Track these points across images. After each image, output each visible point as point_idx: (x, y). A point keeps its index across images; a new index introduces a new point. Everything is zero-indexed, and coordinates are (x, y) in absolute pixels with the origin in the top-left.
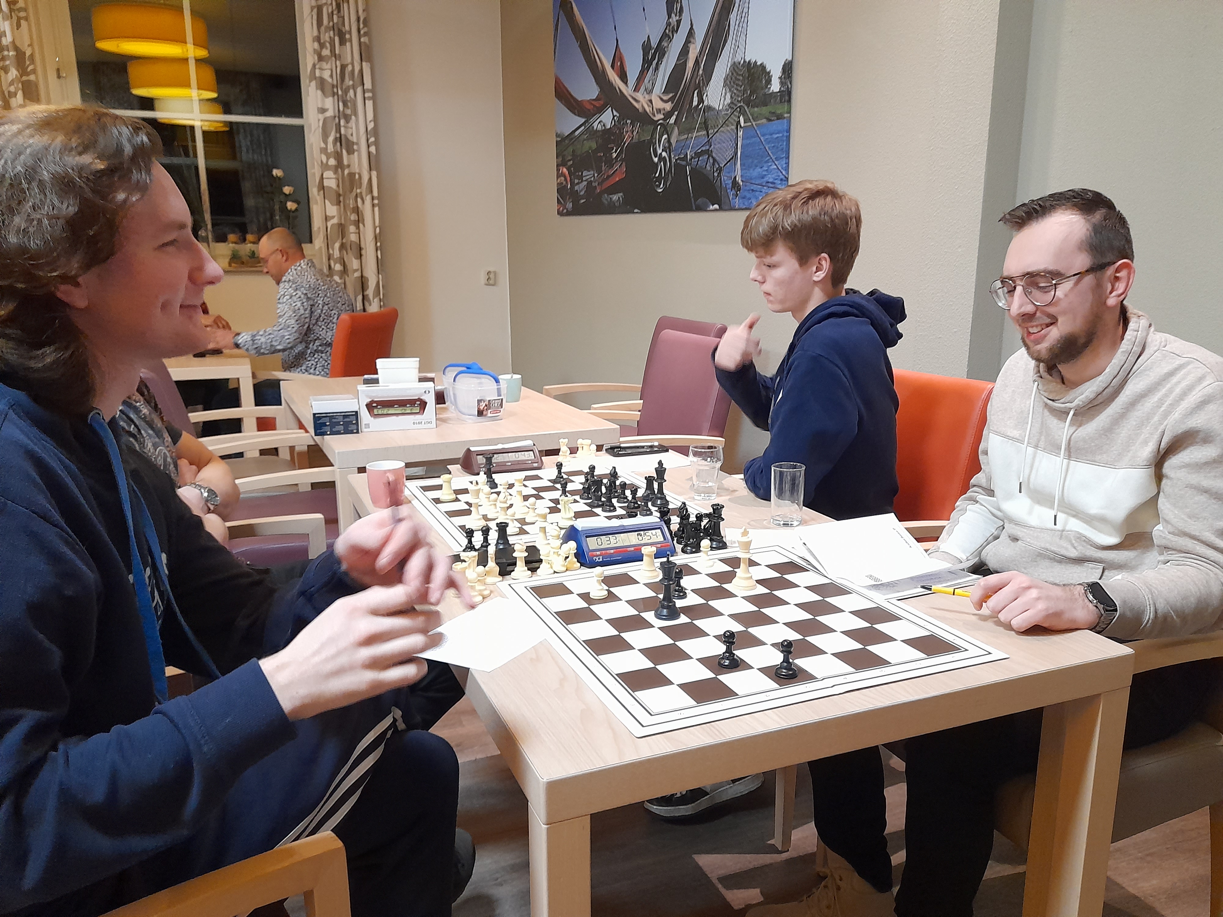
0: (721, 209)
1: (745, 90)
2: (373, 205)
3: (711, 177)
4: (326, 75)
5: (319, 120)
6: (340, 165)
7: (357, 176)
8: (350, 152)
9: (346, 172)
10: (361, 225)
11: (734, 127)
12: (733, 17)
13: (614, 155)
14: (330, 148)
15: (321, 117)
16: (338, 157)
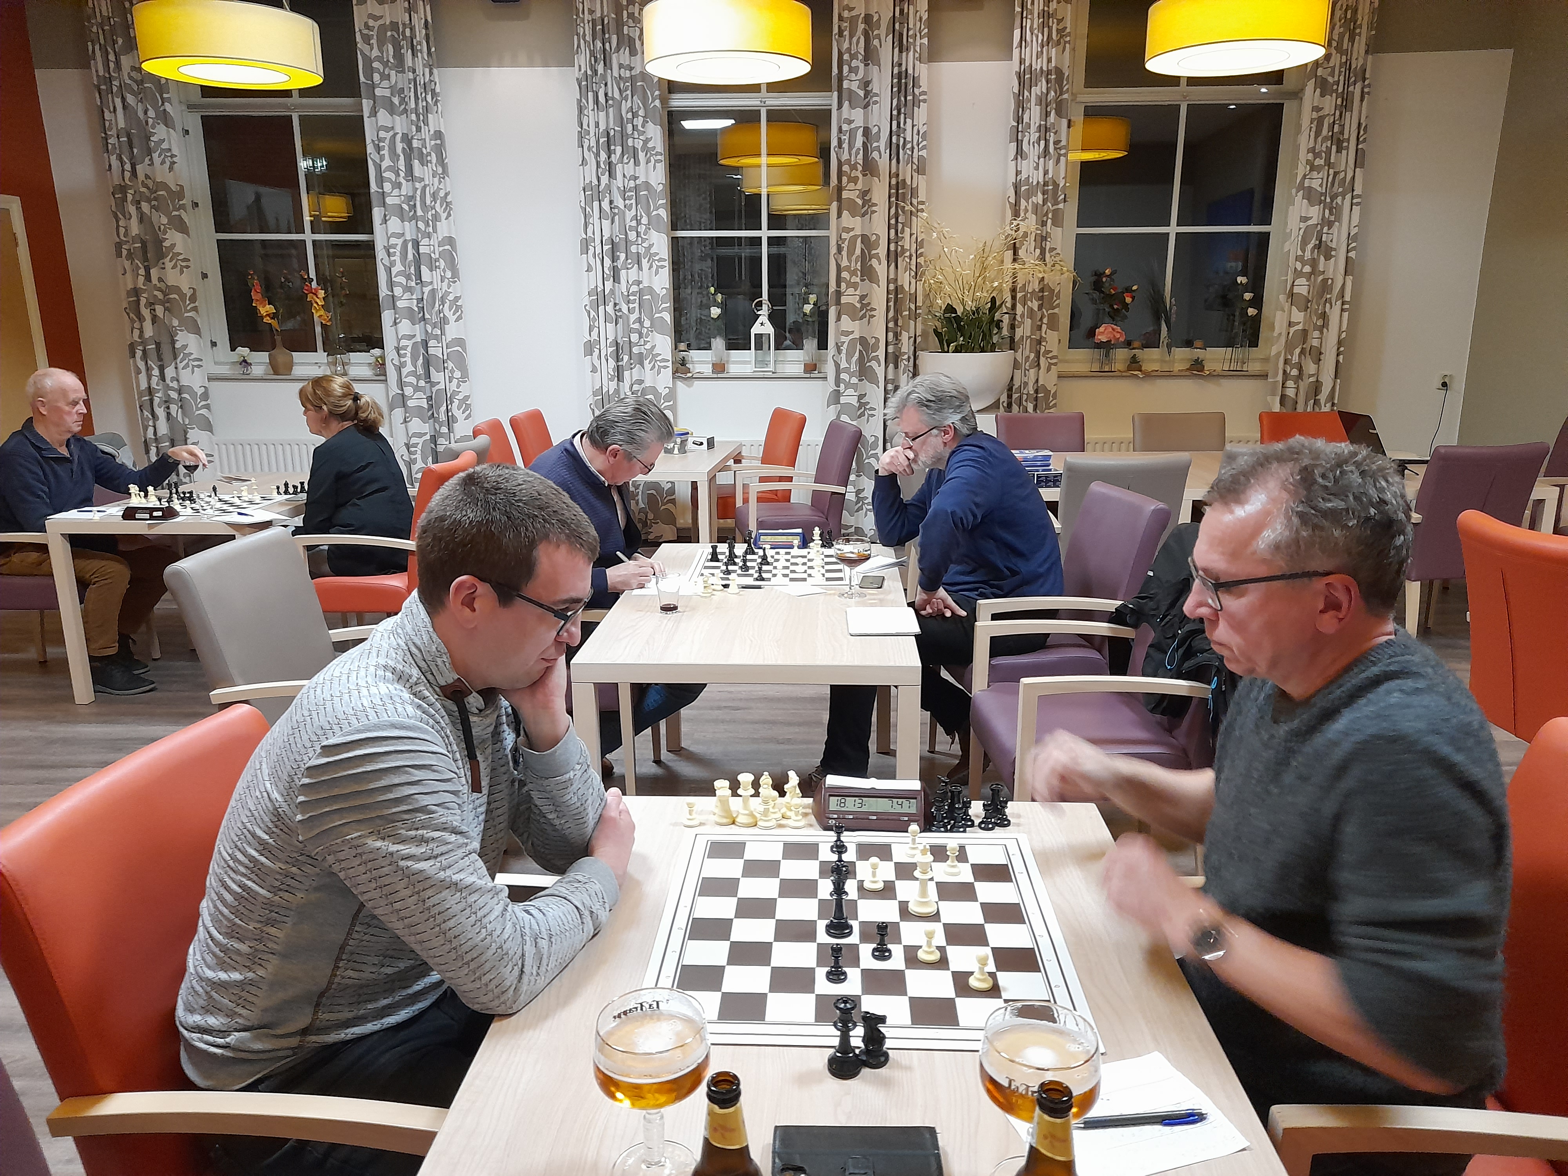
2: (1342, 310)
4: (1315, 184)
5: (1300, 229)
6: (1314, 272)
7: (1330, 281)
8: (1328, 257)
9: (1321, 278)
10: (1325, 330)
14: (1308, 255)
15: (1303, 225)
16: (1314, 263)
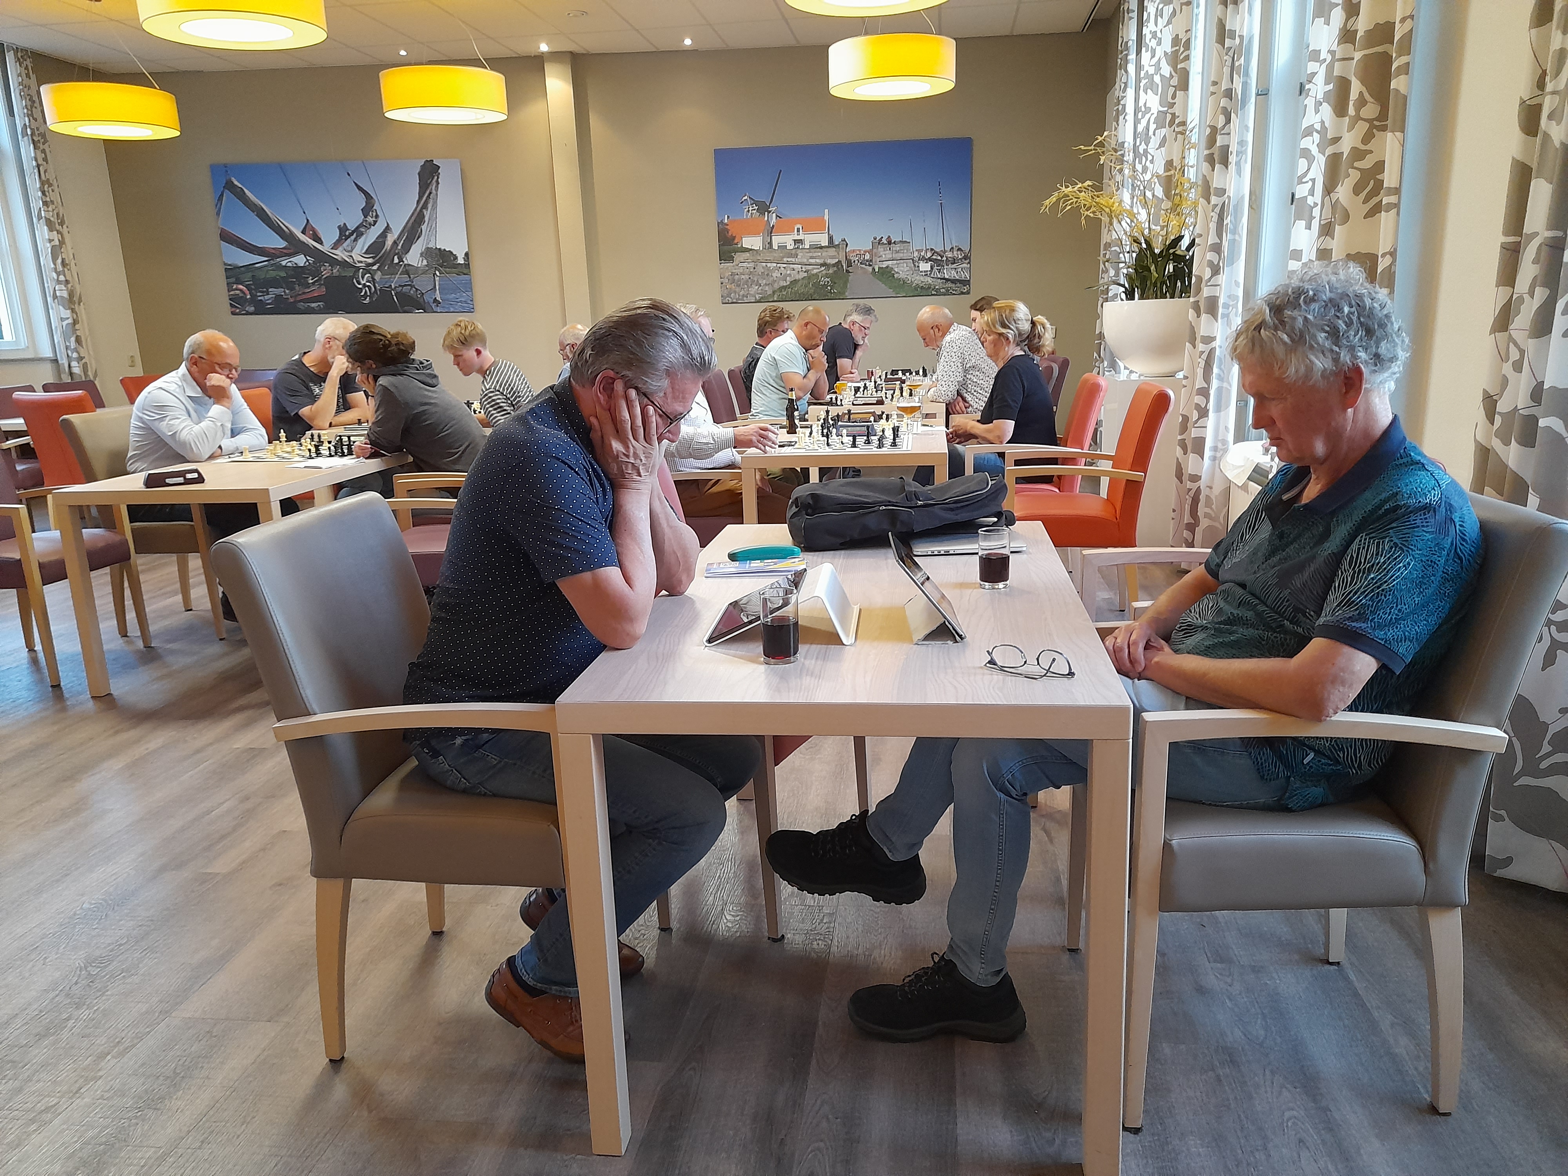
0: (425, 312)
1: (438, 260)
3: (415, 297)
11: (432, 275)
12: (424, 227)
13: (311, 281)
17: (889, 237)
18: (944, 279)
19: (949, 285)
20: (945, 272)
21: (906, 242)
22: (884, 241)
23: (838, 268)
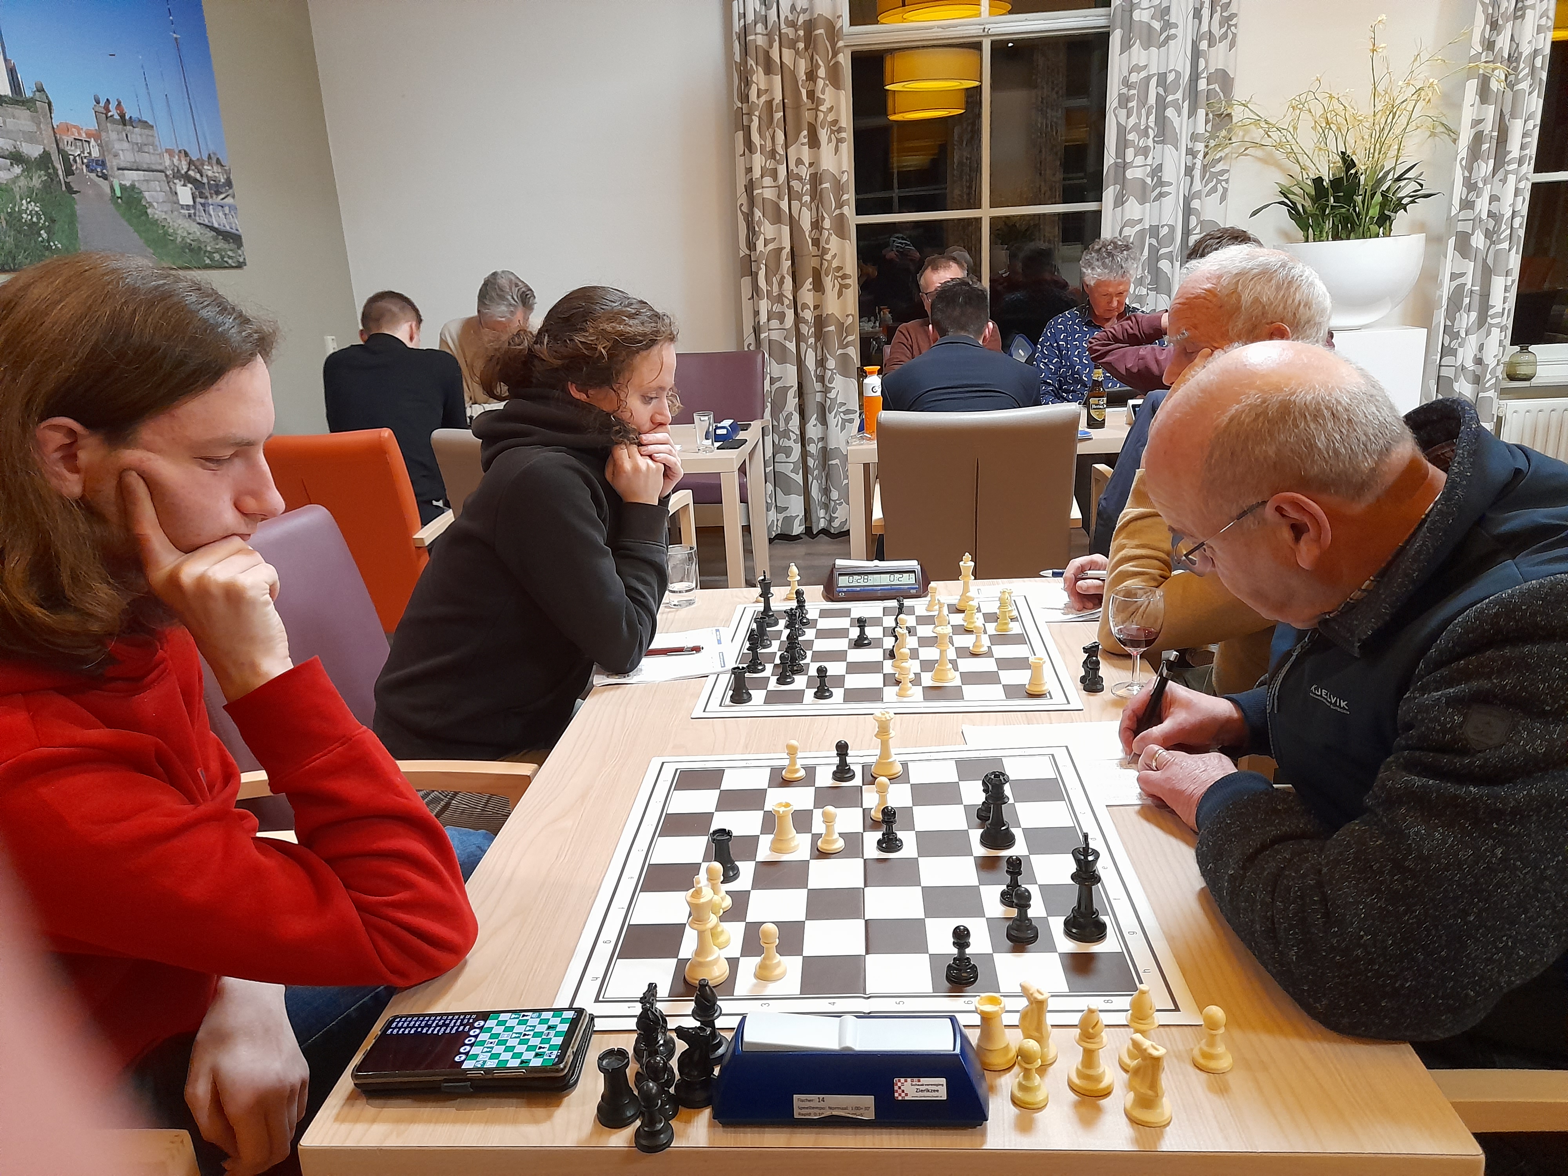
17: (119, 103)
18: (212, 228)
19: (222, 244)
20: (212, 212)
21: (145, 124)
22: (113, 112)
23: (49, 175)
